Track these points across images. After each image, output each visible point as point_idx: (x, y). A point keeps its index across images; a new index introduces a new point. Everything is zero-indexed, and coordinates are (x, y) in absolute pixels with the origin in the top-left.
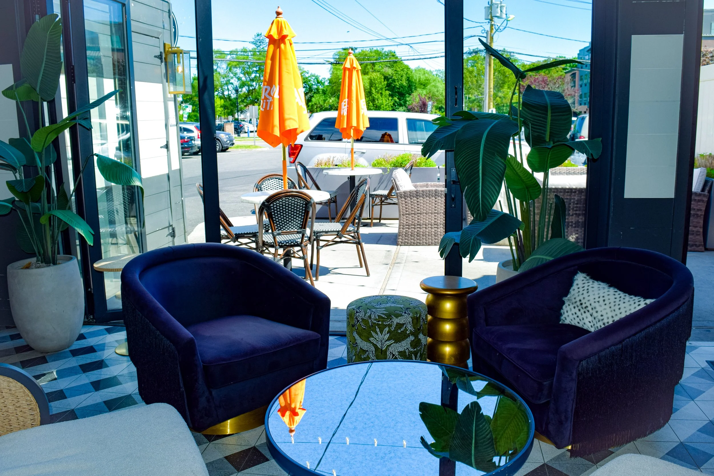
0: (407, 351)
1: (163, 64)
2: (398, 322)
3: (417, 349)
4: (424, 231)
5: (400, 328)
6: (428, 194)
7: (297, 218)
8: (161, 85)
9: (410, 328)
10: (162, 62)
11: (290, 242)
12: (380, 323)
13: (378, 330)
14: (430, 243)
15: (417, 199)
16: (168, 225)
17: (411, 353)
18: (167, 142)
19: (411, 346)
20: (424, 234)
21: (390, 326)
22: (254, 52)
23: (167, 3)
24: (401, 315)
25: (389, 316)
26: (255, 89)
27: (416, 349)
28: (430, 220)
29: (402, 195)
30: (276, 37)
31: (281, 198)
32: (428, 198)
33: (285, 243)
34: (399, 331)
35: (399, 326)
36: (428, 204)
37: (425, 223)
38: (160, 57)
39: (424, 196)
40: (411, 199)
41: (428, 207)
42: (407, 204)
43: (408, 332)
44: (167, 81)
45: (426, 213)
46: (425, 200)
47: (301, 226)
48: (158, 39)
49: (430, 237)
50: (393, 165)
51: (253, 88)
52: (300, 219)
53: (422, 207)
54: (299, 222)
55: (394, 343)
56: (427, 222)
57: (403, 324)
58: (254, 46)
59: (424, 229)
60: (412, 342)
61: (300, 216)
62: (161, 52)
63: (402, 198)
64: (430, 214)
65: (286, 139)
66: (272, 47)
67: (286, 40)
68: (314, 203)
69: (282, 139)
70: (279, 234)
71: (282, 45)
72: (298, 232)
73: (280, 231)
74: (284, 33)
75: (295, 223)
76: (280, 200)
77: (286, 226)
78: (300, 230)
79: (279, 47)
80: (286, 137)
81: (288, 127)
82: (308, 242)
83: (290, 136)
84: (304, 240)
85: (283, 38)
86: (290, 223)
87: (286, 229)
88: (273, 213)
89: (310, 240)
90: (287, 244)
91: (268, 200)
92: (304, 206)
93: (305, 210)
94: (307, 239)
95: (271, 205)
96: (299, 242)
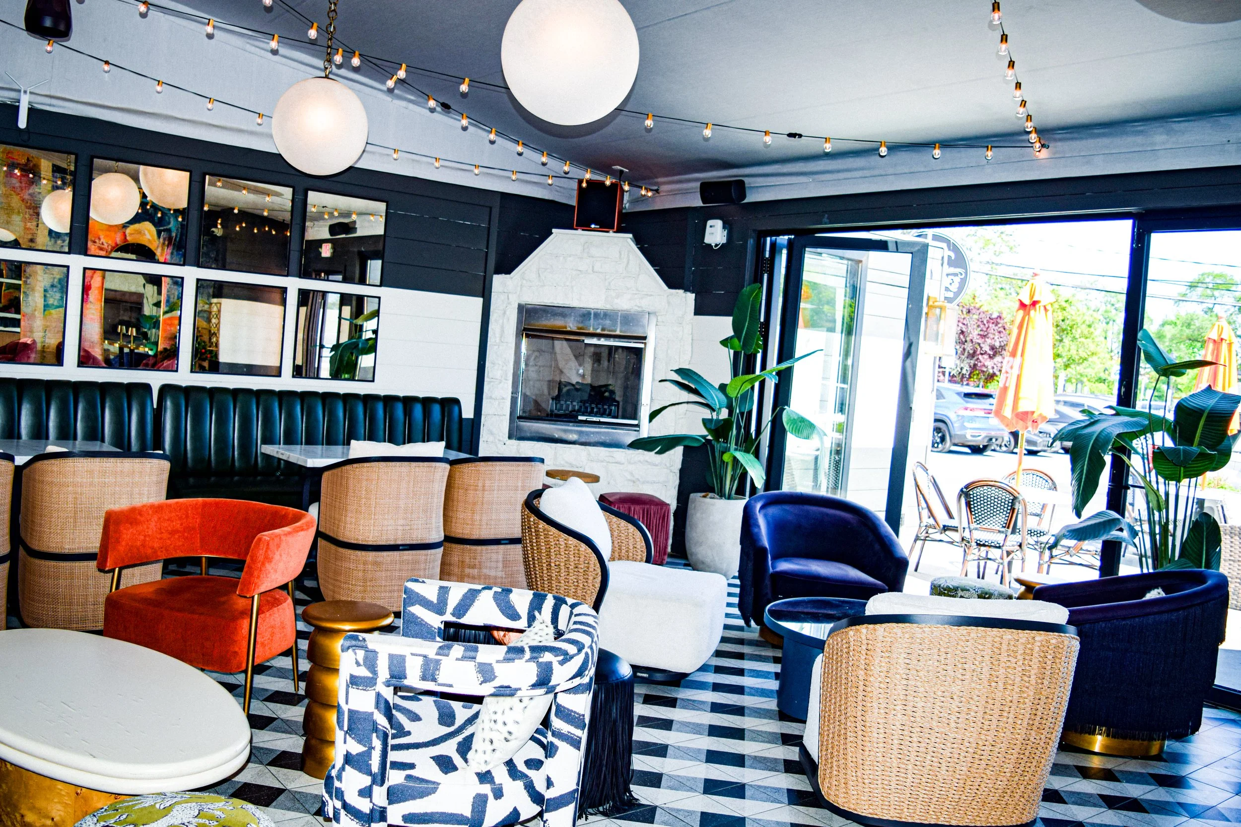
7: (1001, 514)
11: (990, 542)
12: (946, 592)
30: (1027, 302)
33: (984, 542)
47: (1004, 526)
52: (1004, 516)
54: (1003, 520)
61: (1005, 513)
65: (1021, 422)
66: (1021, 312)
67: (1037, 306)
68: (1023, 500)
69: (1014, 422)
70: (976, 529)
71: (1032, 312)
72: (999, 531)
73: (979, 526)
74: (1035, 299)
75: (997, 519)
76: (982, 489)
77: (986, 521)
78: (1003, 529)
79: (1029, 314)
80: (1022, 420)
81: (1022, 408)
82: (1018, 548)
83: (1027, 420)
84: (1008, 543)
85: (1034, 303)
86: (992, 519)
87: (987, 525)
88: (972, 503)
89: (1020, 546)
90: (987, 544)
91: (967, 487)
92: (1010, 501)
93: (1011, 506)
94: (1015, 543)
95: (971, 493)
96: (1001, 545)
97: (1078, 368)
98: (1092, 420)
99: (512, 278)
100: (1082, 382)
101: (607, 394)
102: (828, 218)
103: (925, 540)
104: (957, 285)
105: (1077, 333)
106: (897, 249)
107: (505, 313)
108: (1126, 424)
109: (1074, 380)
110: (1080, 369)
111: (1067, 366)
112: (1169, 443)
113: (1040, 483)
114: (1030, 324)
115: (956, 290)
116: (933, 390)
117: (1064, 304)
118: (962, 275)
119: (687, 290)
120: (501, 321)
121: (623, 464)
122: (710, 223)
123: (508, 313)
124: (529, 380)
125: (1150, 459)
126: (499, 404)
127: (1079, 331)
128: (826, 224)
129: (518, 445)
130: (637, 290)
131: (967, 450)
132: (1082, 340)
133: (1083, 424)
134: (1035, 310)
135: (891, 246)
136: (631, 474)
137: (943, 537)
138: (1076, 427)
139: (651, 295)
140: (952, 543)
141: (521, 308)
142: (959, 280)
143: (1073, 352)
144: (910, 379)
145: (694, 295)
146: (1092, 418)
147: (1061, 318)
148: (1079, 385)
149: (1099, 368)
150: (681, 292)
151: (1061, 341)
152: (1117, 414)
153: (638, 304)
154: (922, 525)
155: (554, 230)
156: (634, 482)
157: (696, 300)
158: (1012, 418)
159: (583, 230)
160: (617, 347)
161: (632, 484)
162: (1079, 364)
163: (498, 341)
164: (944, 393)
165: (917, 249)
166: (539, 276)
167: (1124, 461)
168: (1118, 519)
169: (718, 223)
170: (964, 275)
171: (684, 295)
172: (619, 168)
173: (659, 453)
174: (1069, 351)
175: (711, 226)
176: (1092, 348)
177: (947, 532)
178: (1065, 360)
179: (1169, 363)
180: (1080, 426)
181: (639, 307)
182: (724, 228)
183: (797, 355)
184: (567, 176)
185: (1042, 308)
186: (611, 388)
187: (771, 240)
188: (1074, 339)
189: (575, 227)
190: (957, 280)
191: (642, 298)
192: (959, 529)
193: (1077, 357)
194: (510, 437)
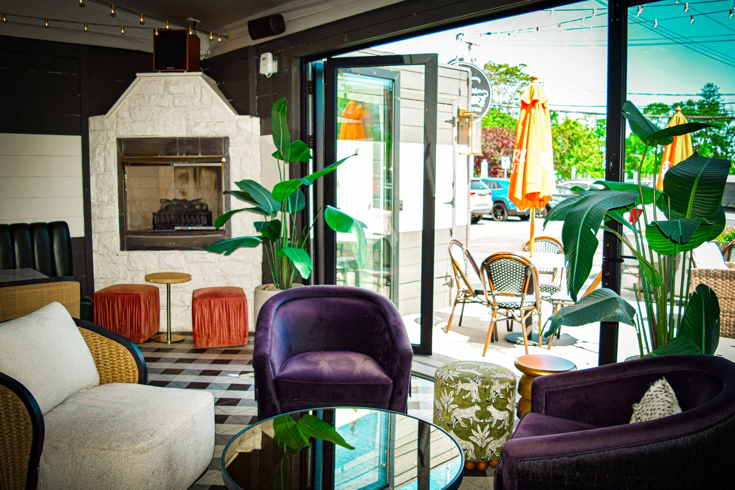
0: (471, 419)
1: (456, 128)
2: (463, 388)
3: (484, 421)
4: (728, 321)
5: (465, 395)
6: (728, 276)
7: (517, 281)
8: (452, 146)
9: (476, 397)
10: (454, 126)
11: (510, 305)
12: (447, 384)
13: (445, 391)
14: (727, 334)
15: (716, 280)
16: (445, 275)
17: (476, 423)
18: (454, 199)
19: (476, 415)
20: (728, 323)
21: (455, 389)
22: (701, 105)
23: (466, 73)
24: (468, 382)
25: (456, 380)
26: (699, 145)
27: (482, 421)
28: (729, 307)
29: (697, 274)
30: (528, 102)
31: (500, 259)
32: (728, 281)
33: (505, 305)
34: (464, 397)
35: (464, 392)
36: (728, 288)
37: (729, 311)
38: (452, 122)
39: (724, 278)
40: (707, 279)
41: (728, 291)
42: (716, 285)
43: (473, 401)
44: (458, 143)
45: (725, 298)
46: (724, 282)
47: (520, 290)
48: (451, 106)
49: (728, 328)
50: (727, 239)
51: (697, 144)
52: (519, 283)
53: (720, 291)
54: (519, 286)
55: (458, 407)
56: (726, 309)
57: (468, 392)
58: (702, 98)
59: (728, 318)
60: (477, 413)
61: (520, 280)
62: (454, 118)
63: (696, 276)
64: (730, 300)
65: (530, 202)
66: (524, 111)
67: (537, 104)
68: (534, 268)
69: (524, 202)
70: (498, 295)
71: (533, 110)
72: (516, 296)
73: (499, 292)
74: (534, 98)
75: (514, 285)
76: (499, 261)
77: (505, 288)
78: (519, 294)
79: (530, 112)
80: (531, 200)
81: (530, 190)
82: (533, 307)
83: (534, 199)
84: (525, 304)
85: (534, 102)
86: (509, 285)
87: (506, 291)
88: (492, 273)
89: (535, 305)
90: (507, 306)
91: (487, 260)
92: (524, 270)
93: (525, 274)
94: (531, 304)
95: (491, 265)
96: (519, 306)
97: (583, 163)
98: (583, 197)
99: (108, 118)
100: (586, 171)
101: (198, 207)
102: (348, 37)
103: (464, 302)
104: (484, 102)
105: (581, 142)
106: (412, 62)
107: (105, 148)
108: (616, 198)
109: (581, 171)
110: (585, 164)
111: (576, 162)
112: (661, 217)
113: (552, 247)
114: (532, 119)
115: (483, 106)
116: (468, 182)
117: (573, 125)
118: (486, 94)
119: (253, 115)
120: (103, 154)
121: (215, 263)
122: (263, 56)
123: (108, 147)
124: (135, 201)
125: (644, 234)
126: (109, 222)
127: (582, 141)
128: (346, 43)
129: (129, 255)
130: (211, 118)
131: (518, 218)
132: (585, 146)
133: (574, 202)
134: (535, 108)
135: (406, 60)
136: (222, 270)
137: (475, 299)
138: (567, 205)
139: (223, 122)
140: (481, 303)
141: (120, 141)
142: (485, 99)
143: (579, 153)
144: (430, 174)
145: (258, 119)
146: (582, 195)
147: (571, 134)
148: (585, 174)
149: (595, 161)
150: (247, 117)
151: (572, 148)
152: (607, 189)
153: (213, 130)
154: (459, 291)
155: (137, 74)
156: (224, 277)
157: (261, 123)
158: (522, 200)
159: (162, 72)
160: (201, 168)
161: (223, 278)
162: (583, 161)
163: (103, 171)
164: (501, 184)
165: (428, 59)
166: (130, 114)
167: (617, 237)
168: (615, 299)
169: (269, 56)
170: (488, 94)
171: (250, 119)
172: (191, 19)
173: (226, 254)
174: (577, 153)
175: (263, 59)
176: (590, 150)
177: (478, 296)
178: (575, 159)
179: (655, 131)
180: (570, 203)
181: (214, 132)
182: (274, 59)
183: (338, 160)
184: (143, 26)
185: (541, 106)
186: (202, 201)
187: (312, 64)
188: (580, 146)
189: (154, 70)
190: (484, 98)
191: (215, 125)
192: (484, 292)
193: (582, 157)
194: (122, 249)
